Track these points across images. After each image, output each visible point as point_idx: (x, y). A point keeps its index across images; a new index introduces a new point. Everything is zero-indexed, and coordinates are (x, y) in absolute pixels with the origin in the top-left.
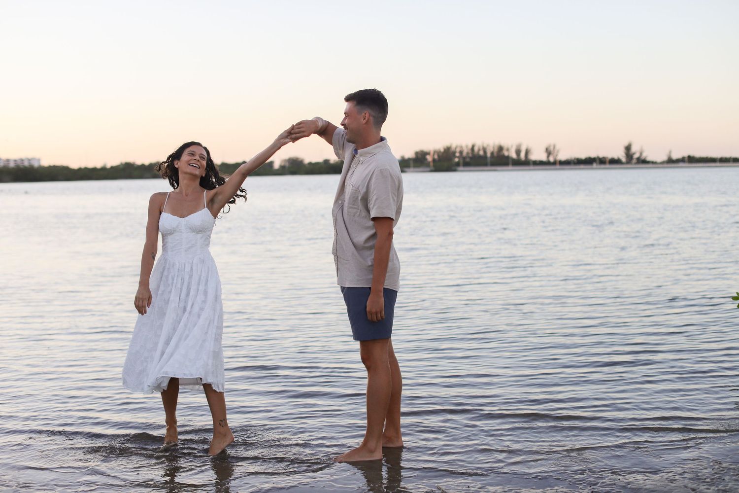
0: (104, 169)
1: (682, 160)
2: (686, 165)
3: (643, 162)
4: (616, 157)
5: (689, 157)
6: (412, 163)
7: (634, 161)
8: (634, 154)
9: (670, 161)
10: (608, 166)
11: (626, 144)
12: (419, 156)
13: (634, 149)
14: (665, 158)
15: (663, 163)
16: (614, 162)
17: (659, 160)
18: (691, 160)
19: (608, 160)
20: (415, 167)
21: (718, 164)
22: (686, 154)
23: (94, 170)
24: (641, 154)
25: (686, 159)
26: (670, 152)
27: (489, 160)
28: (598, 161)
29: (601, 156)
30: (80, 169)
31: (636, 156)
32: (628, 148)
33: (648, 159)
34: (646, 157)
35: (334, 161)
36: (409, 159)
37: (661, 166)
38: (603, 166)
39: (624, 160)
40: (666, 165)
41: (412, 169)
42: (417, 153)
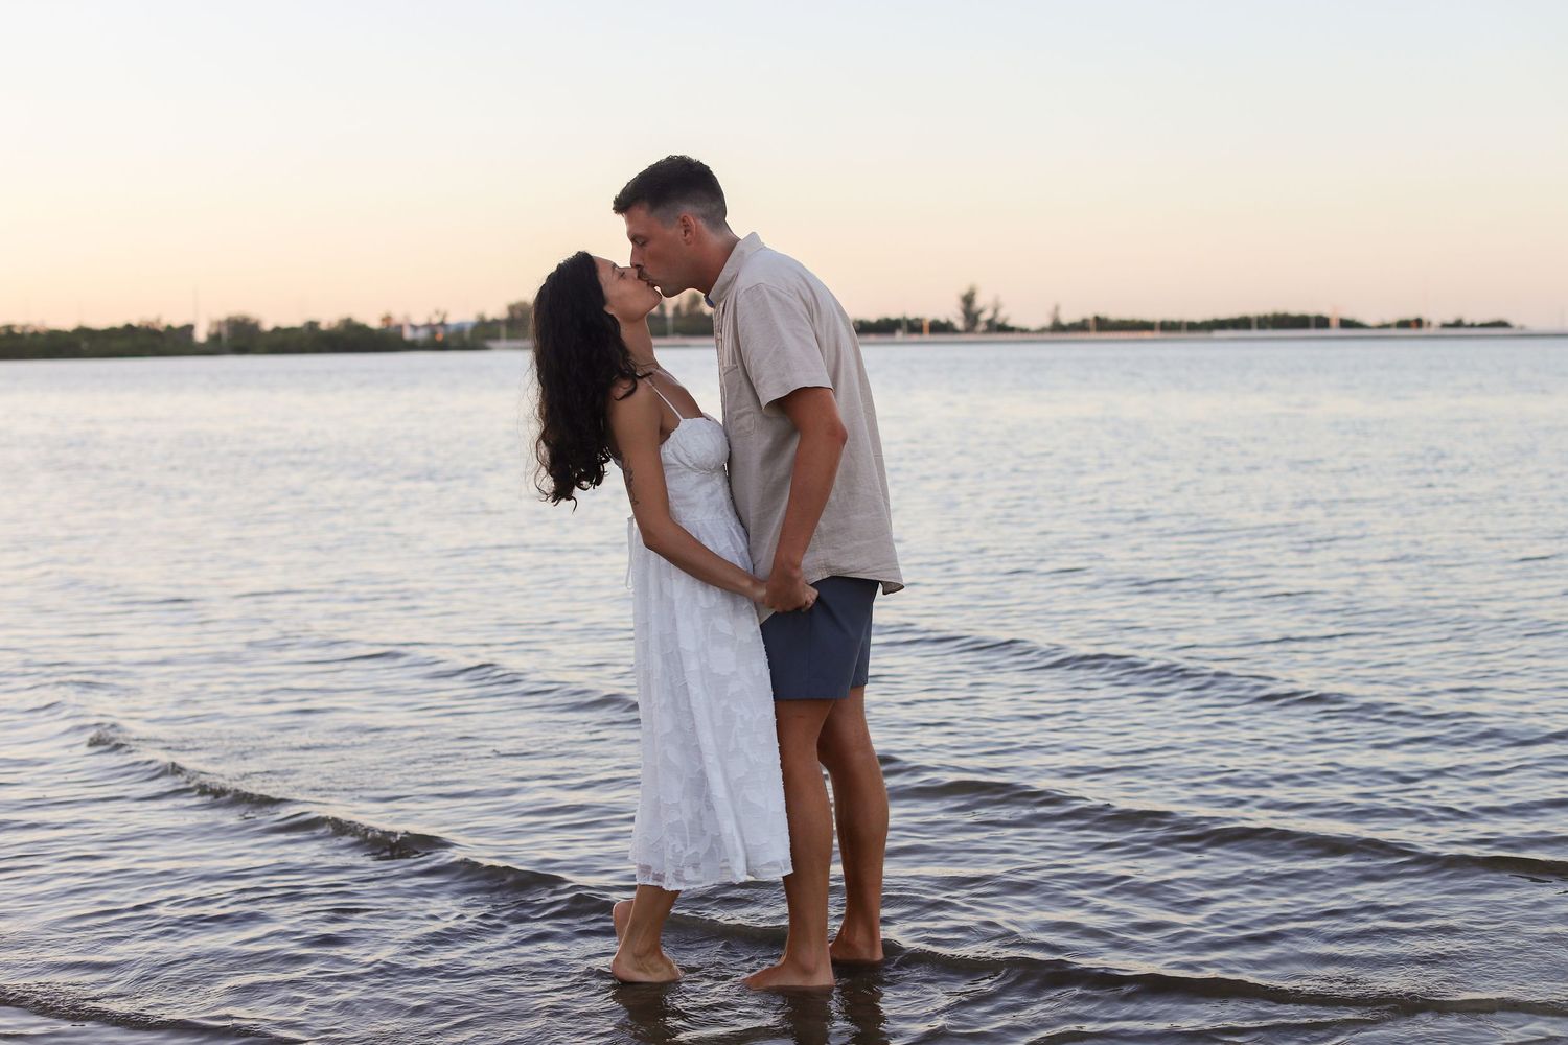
1: (1081, 327)
2: (1094, 335)
3: (999, 328)
4: (943, 319)
5: (1097, 319)
6: (503, 330)
7: (981, 327)
8: (981, 312)
9: (1057, 327)
10: (927, 337)
11: (964, 290)
12: (518, 314)
13: (981, 301)
14: (1046, 322)
15: (1043, 331)
16: (940, 328)
17: (1033, 325)
18: (1102, 325)
19: (926, 325)
20: (510, 337)
21: (1157, 334)
22: (1089, 313)
24: (996, 311)
25: (1092, 324)
26: (1057, 309)
27: (670, 323)
28: (905, 327)
29: (911, 315)
31: (985, 316)
32: (968, 300)
33: (1011, 323)
34: (1007, 318)
35: (329, 324)
36: (496, 322)
37: (1040, 337)
38: (915, 337)
39: (959, 324)
40: (1048, 336)
41: (503, 343)
42: (512, 308)
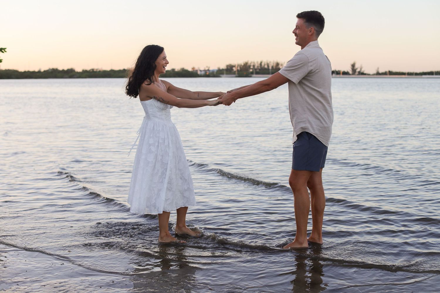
0: (39, 72)
1: (385, 74)
2: (388, 76)
3: (362, 74)
4: (346, 71)
5: (389, 71)
6: (225, 72)
7: (357, 73)
8: (357, 69)
9: (378, 74)
10: (341, 76)
11: (352, 63)
12: (229, 68)
13: (357, 66)
14: (375, 72)
15: (374, 75)
16: (345, 73)
17: (371, 73)
18: (391, 73)
19: (341, 72)
20: (227, 74)
21: (406, 76)
22: (387, 70)
23: (34, 72)
24: (361, 69)
25: (388, 73)
26: (378, 68)
27: (270, 71)
28: (335, 73)
29: (337, 70)
30: (25, 72)
31: (358, 70)
32: (353, 66)
33: (365, 72)
34: (364, 71)
35: (178, 69)
36: (223, 70)
37: (373, 76)
38: (338, 76)
39: (351, 72)
40: (375, 76)
41: (225, 75)
42: (227, 66)
